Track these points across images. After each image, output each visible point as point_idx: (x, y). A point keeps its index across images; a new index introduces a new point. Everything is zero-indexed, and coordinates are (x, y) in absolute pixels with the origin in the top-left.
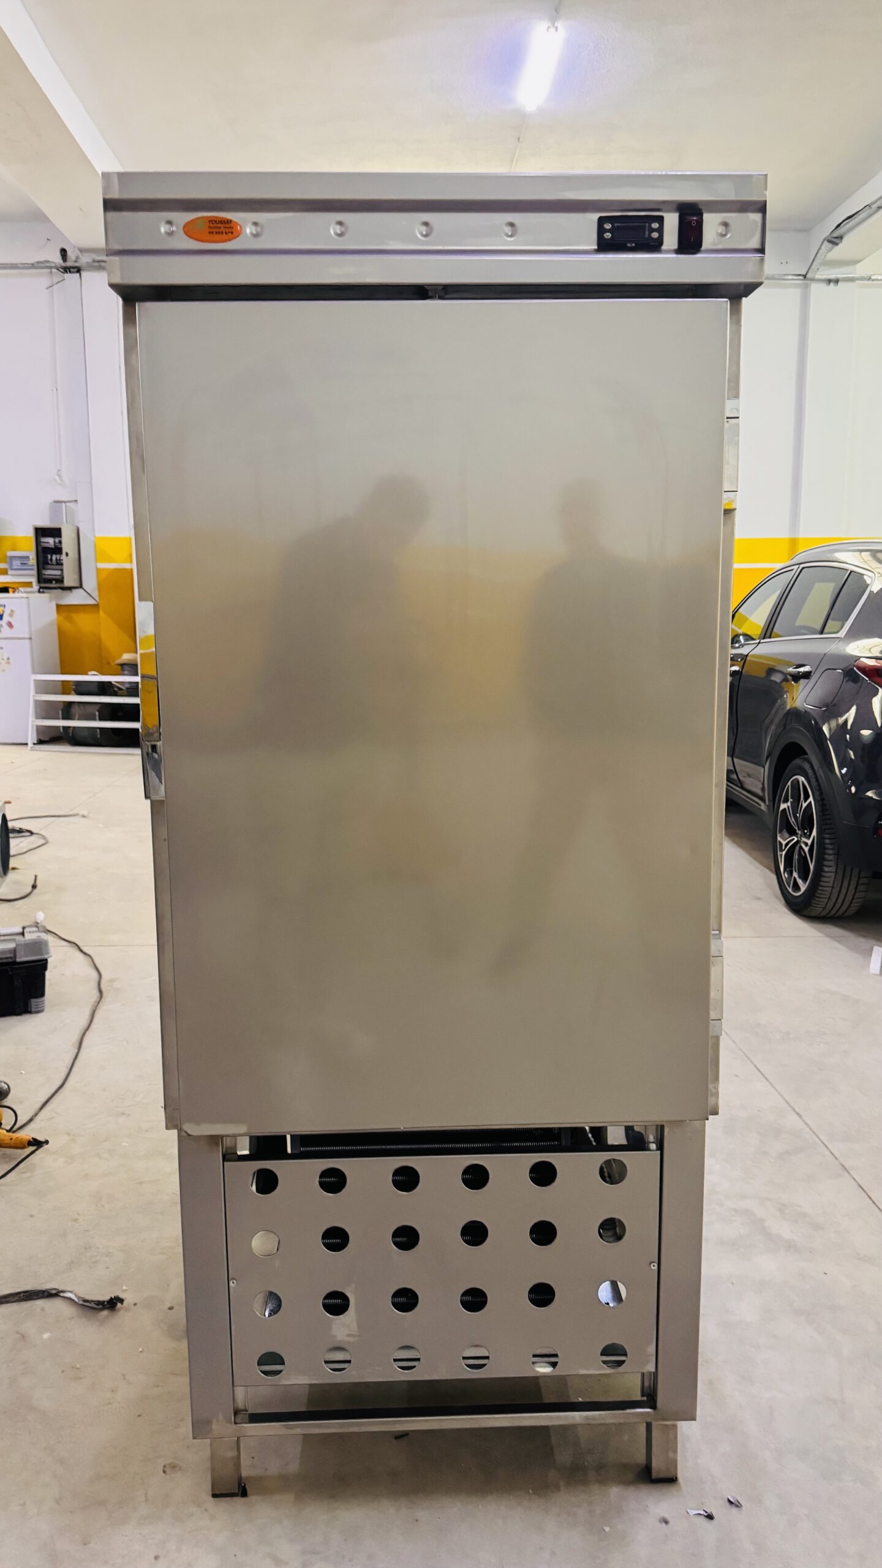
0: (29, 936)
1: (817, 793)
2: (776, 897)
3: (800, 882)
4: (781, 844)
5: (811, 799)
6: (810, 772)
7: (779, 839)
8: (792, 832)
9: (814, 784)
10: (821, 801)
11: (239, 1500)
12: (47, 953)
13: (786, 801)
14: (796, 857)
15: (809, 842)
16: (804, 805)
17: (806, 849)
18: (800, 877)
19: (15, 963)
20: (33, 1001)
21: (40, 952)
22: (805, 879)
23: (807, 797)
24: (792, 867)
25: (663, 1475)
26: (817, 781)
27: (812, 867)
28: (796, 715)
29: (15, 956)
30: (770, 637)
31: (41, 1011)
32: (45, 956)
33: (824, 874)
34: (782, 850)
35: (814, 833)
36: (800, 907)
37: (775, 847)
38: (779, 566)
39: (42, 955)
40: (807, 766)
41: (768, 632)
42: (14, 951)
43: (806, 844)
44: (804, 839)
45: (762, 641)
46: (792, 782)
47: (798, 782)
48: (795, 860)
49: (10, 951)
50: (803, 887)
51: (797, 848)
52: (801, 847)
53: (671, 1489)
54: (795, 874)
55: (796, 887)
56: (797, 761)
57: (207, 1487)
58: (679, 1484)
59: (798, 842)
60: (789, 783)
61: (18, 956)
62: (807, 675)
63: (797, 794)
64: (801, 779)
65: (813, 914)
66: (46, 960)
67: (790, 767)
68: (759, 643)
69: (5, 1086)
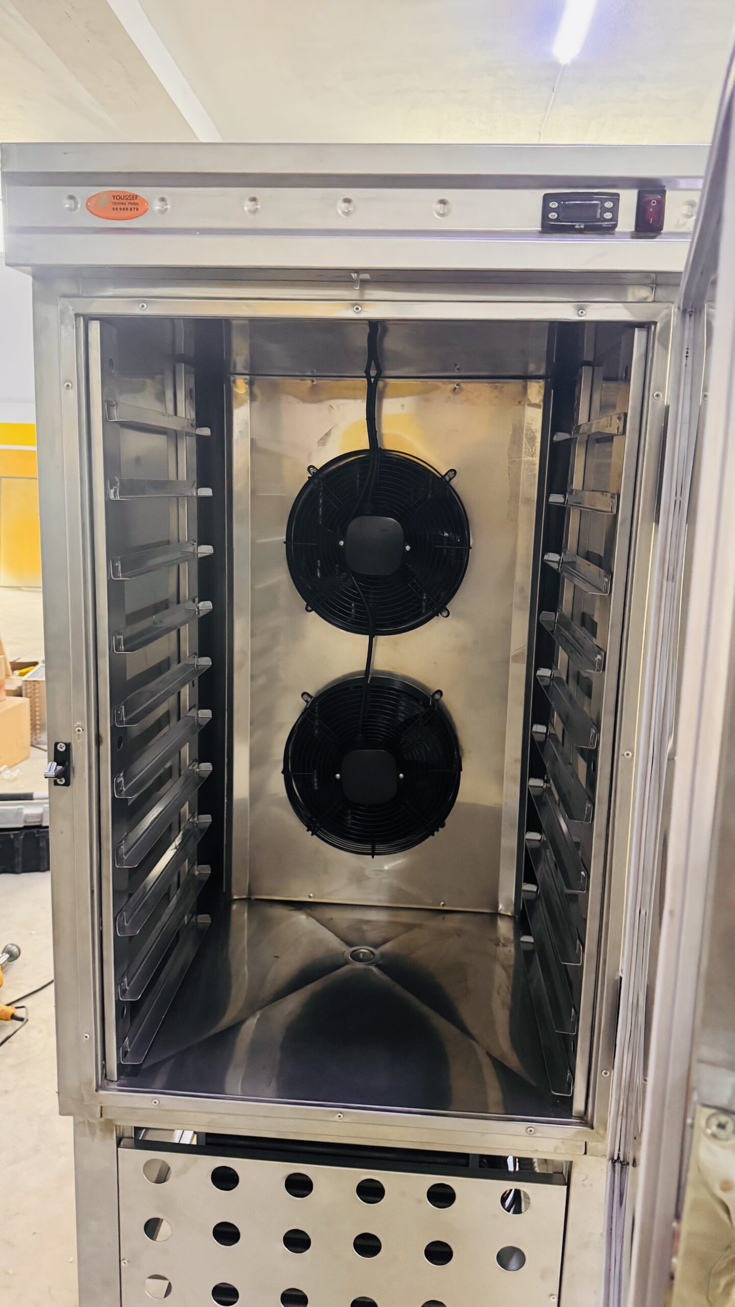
69: (15, 950)
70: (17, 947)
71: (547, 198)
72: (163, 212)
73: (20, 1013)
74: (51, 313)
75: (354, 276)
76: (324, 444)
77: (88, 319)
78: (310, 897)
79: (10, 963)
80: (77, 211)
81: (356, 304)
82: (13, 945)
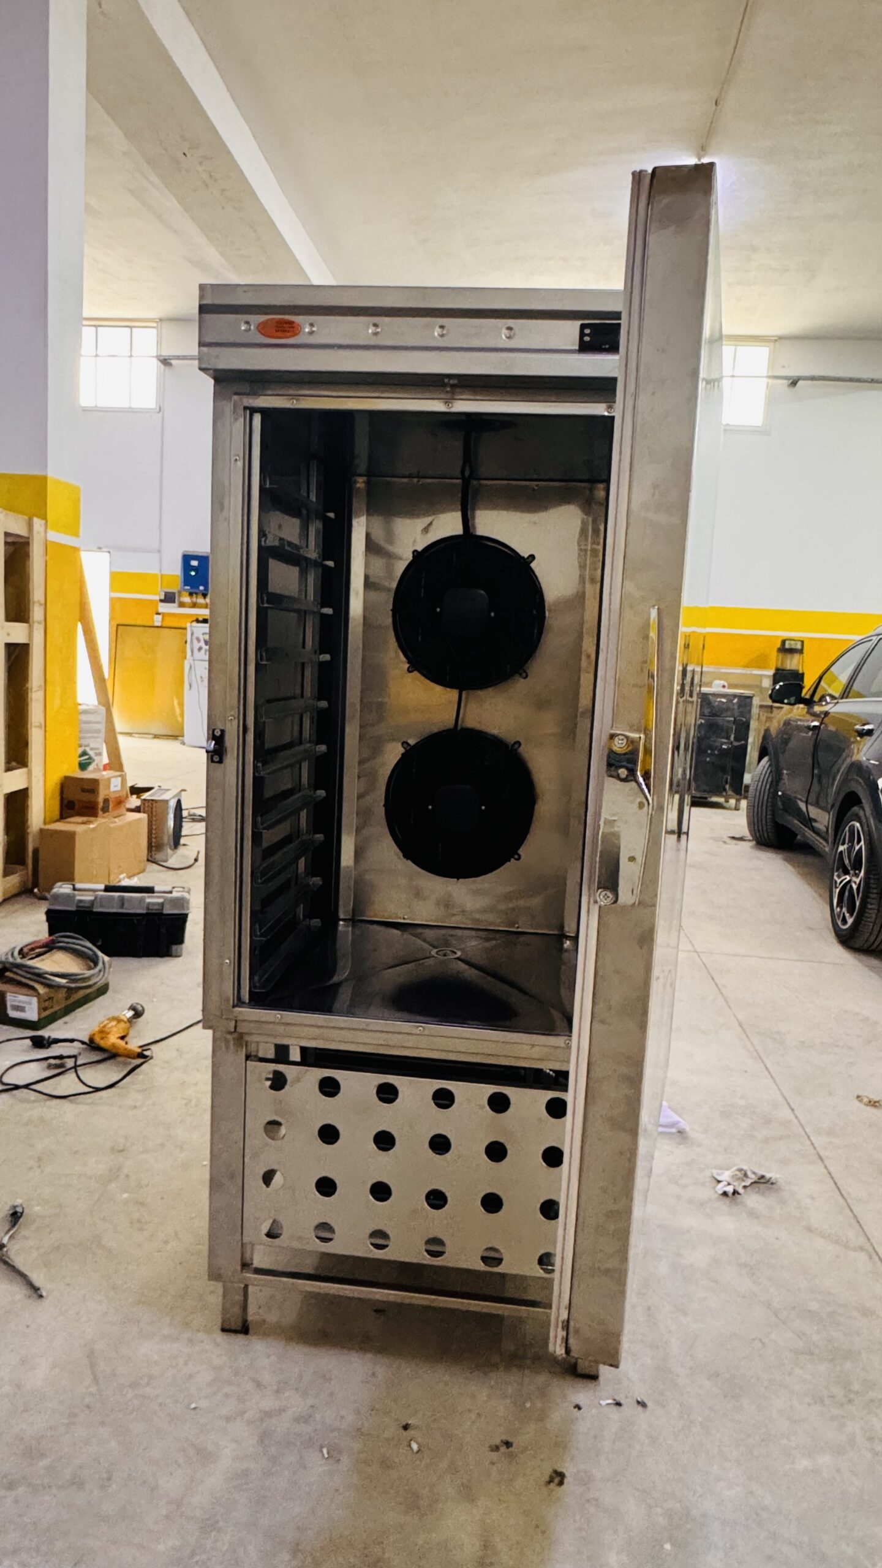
0: (175, 894)
1: (868, 838)
2: (829, 929)
3: (847, 915)
4: (836, 882)
5: (862, 843)
6: (864, 821)
7: (835, 878)
8: (846, 872)
9: (866, 828)
10: (870, 844)
11: (241, 1337)
12: (188, 908)
13: (843, 844)
14: (847, 894)
15: (858, 881)
16: (857, 848)
17: (855, 887)
18: (848, 912)
19: (162, 914)
20: (174, 947)
21: (183, 908)
22: (851, 915)
23: (859, 841)
24: (842, 903)
25: (587, 1371)
26: (868, 826)
27: (858, 903)
28: (858, 768)
29: (162, 909)
30: (847, 698)
31: (179, 956)
32: (185, 912)
33: (867, 910)
34: (836, 888)
35: (862, 874)
36: (848, 940)
37: (832, 885)
38: (858, 638)
39: (184, 909)
40: (861, 813)
41: (846, 693)
42: (162, 904)
43: (855, 883)
44: (854, 879)
45: (840, 701)
46: (850, 827)
47: (854, 827)
48: (846, 897)
49: (158, 904)
50: (850, 921)
51: (848, 887)
52: (851, 887)
53: (591, 1384)
54: (844, 910)
55: (844, 921)
56: (855, 809)
57: (219, 1324)
58: (599, 1383)
59: (849, 882)
60: (847, 828)
61: (164, 909)
62: (870, 733)
63: (853, 836)
64: (858, 825)
65: (857, 946)
66: (186, 915)
67: (849, 814)
68: (838, 703)
69: (140, 1008)
70: (142, 1006)
71: (583, 327)
72: (311, 333)
73: (146, 1053)
74: (228, 407)
75: (446, 380)
76: (427, 532)
77: (253, 410)
78: (404, 919)
79: (134, 1020)
80: (250, 332)
81: (447, 402)
82: (138, 1004)
